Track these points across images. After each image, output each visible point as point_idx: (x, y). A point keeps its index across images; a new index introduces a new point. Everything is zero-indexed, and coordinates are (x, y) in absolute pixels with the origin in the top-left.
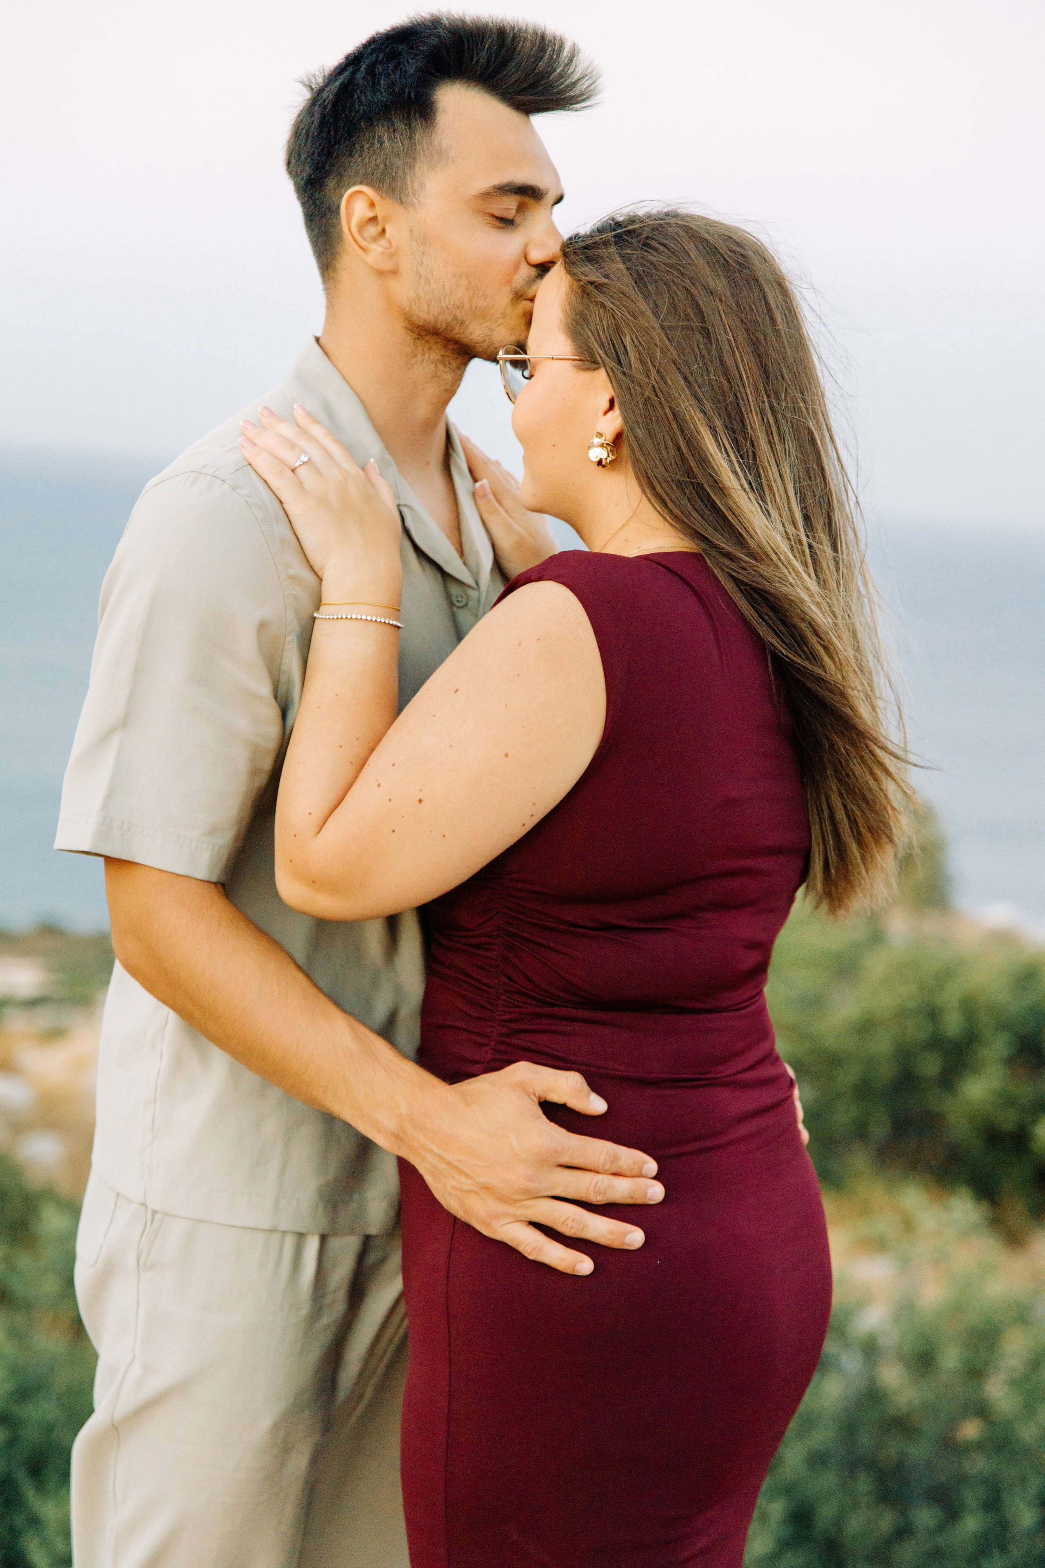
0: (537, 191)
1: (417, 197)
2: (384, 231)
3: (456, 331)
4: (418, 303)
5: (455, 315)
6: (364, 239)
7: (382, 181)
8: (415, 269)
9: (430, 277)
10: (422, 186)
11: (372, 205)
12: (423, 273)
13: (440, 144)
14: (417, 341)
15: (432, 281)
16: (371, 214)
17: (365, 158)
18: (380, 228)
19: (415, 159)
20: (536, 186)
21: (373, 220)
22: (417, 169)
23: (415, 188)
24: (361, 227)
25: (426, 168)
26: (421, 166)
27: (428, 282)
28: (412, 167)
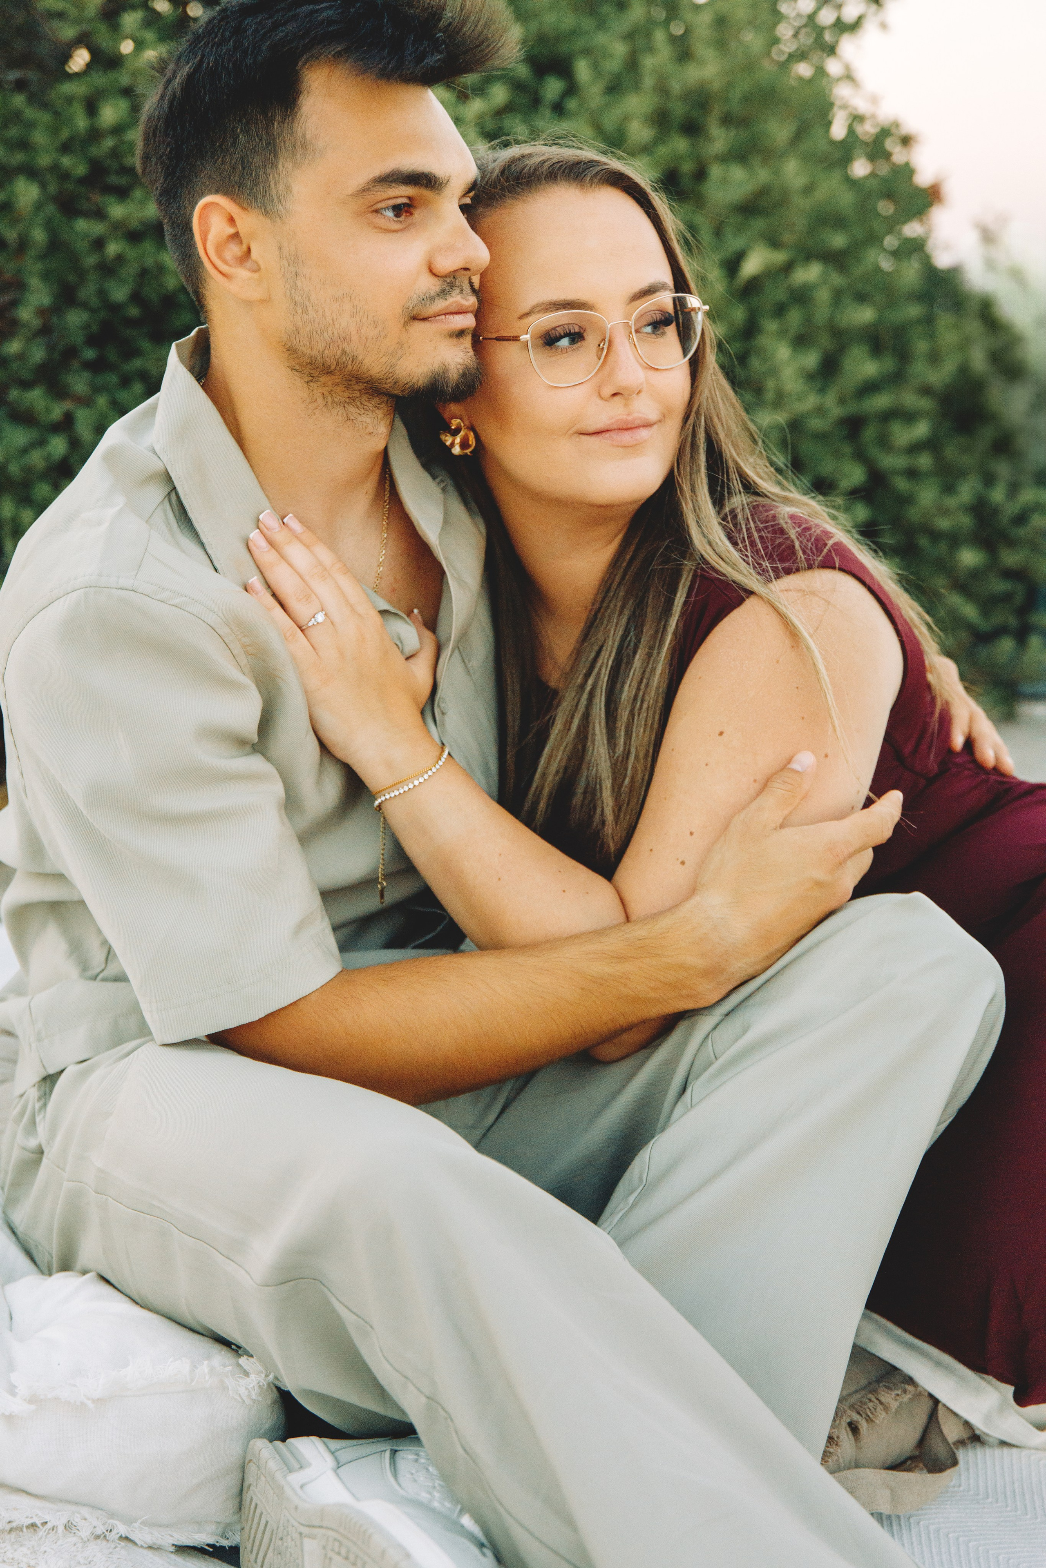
0: (433, 180)
1: (284, 204)
2: (249, 249)
3: (350, 367)
4: (297, 337)
5: (343, 350)
6: (225, 262)
7: (240, 185)
8: (288, 294)
9: (307, 303)
10: (288, 189)
11: (232, 220)
12: (298, 299)
13: (304, 135)
14: (312, 384)
15: (310, 309)
16: (232, 231)
17: (217, 159)
18: (245, 247)
19: (276, 155)
20: (430, 174)
21: (236, 236)
22: (280, 167)
23: (280, 192)
24: (220, 249)
25: (290, 166)
26: (285, 165)
27: (305, 311)
28: (274, 165)
